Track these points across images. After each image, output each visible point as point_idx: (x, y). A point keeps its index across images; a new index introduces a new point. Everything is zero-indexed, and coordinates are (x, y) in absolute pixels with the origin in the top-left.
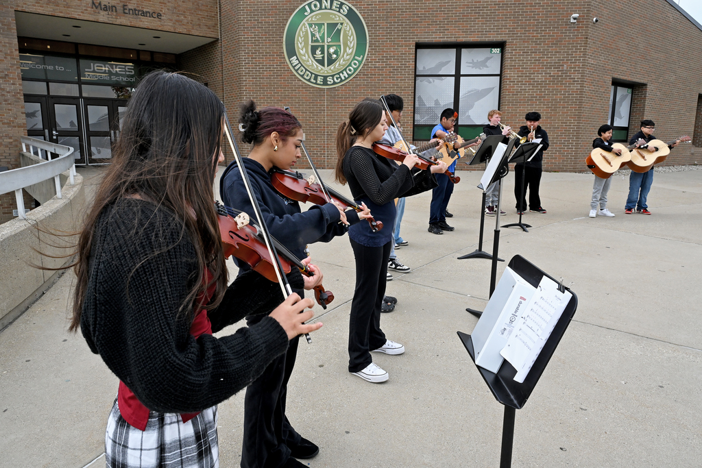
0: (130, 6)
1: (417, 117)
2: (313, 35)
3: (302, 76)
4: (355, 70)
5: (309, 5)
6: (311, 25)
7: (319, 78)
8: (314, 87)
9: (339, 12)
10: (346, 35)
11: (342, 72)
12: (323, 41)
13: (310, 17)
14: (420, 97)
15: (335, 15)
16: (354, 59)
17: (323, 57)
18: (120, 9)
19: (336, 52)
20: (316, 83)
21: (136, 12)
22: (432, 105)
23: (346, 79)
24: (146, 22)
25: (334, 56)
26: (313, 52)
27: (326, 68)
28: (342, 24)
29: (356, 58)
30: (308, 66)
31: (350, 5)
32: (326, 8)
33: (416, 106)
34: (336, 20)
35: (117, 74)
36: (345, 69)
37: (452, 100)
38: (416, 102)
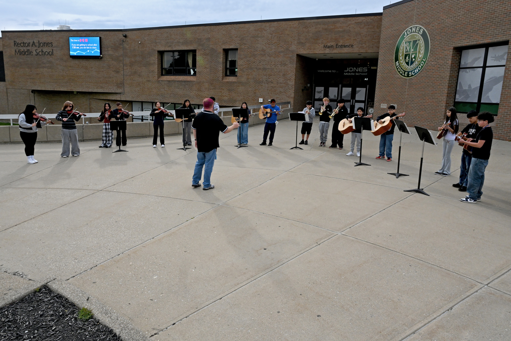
0: (340, 44)
1: (457, 96)
2: (406, 48)
3: (399, 72)
4: (422, 67)
5: (407, 31)
6: (406, 43)
7: (406, 73)
8: (403, 78)
9: (419, 33)
10: (420, 46)
11: (416, 69)
12: (410, 52)
13: (407, 38)
14: (460, 83)
15: (416, 35)
16: (422, 61)
17: (409, 61)
18: (335, 46)
19: (415, 58)
20: (404, 76)
21: (342, 46)
22: (467, 88)
23: (417, 72)
24: (345, 50)
25: (414, 59)
26: (405, 59)
27: (409, 67)
28: (419, 40)
29: (423, 60)
30: (402, 66)
31: (424, 28)
32: (413, 32)
33: (458, 89)
34: (417, 38)
35: (358, 72)
36: (417, 67)
37: (479, 85)
38: (458, 86)
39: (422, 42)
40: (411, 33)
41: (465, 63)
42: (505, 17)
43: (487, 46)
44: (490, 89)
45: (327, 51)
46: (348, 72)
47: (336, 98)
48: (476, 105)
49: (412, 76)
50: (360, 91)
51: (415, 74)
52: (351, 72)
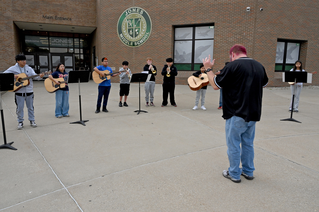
0: (59, 16)
1: (175, 60)
2: (129, 24)
3: (124, 42)
4: (146, 39)
5: (127, 11)
6: (128, 20)
7: (131, 43)
8: (129, 47)
9: (139, 13)
10: (142, 24)
11: (141, 40)
12: (133, 27)
13: (128, 16)
14: (176, 50)
15: (137, 15)
16: (146, 34)
17: (133, 34)
18: (54, 18)
19: (138, 31)
20: (130, 45)
21: (61, 19)
22: (182, 54)
23: (142, 43)
24: (65, 22)
25: (137, 33)
26: (129, 32)
27: (134, 38)
28: (140, 19)
29: (147, 33)
30: (127, 38)
31: (144, 10)
32: (134, 12)
33: (175, 54)
34: (138, 17)
35: (64, 43)
36: (142, 39)
37: (191, 52)
38: (175, 52)
39: (143, 20)
40: (132, 12)
41: (178, 37)
42: (210, 8)
43: (194, 26)
44: (200, 54)
45: (47, 21)
46: (55, 43)
47: (47, 65)
48: (191, 65)
49: (137, 45)
50: (67, 59)
51: (140, 44)
52: (58, 43)
